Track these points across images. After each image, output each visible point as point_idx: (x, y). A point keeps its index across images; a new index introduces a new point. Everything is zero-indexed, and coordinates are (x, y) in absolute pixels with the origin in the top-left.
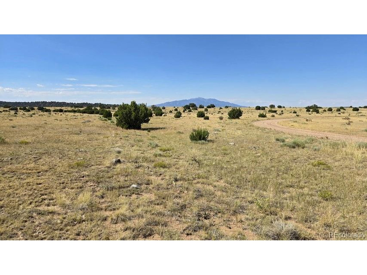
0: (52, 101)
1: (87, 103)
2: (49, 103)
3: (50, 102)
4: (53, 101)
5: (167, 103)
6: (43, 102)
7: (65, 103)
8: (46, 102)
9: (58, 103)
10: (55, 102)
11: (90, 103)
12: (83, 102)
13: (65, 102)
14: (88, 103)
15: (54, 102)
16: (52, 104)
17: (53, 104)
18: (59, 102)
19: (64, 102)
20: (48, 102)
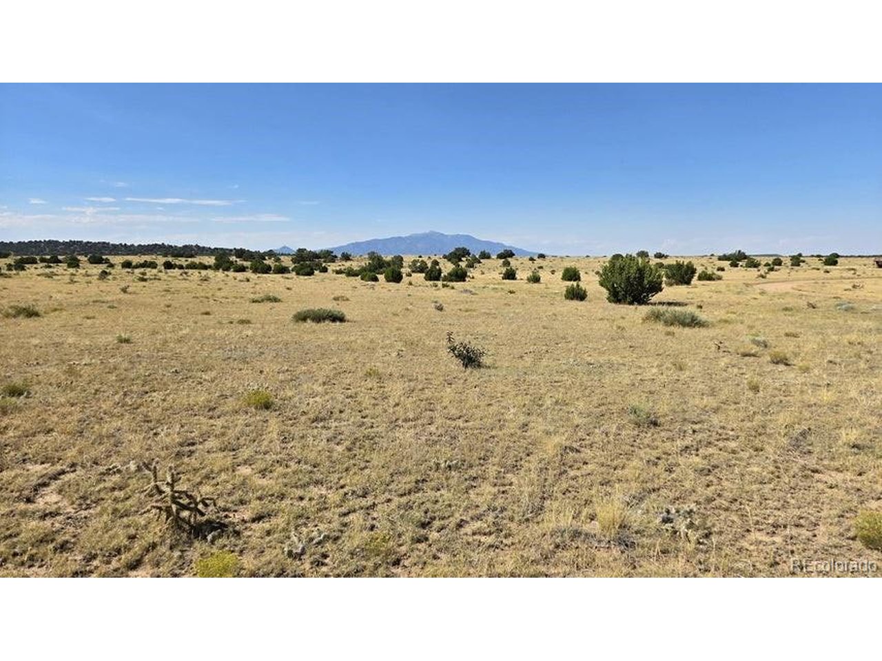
0: (73, 240)
1: (163, 244)
2: (64, 243)
3: (67, 242)
4: (76, 240)
5: (353, 244)
6: (50, 242)
7: (106, 245)
8: (57, 242)
9: (89, 245)
10: (81, 242)
11: (170, 244)
12: (154, 243)
13: (107, 242)
14: (166, 244)
15: (78, 242)
16: (72, 248)
17: (76, 248)
18: (91, 242)
19: (104, 243)
20: (61, 241)
